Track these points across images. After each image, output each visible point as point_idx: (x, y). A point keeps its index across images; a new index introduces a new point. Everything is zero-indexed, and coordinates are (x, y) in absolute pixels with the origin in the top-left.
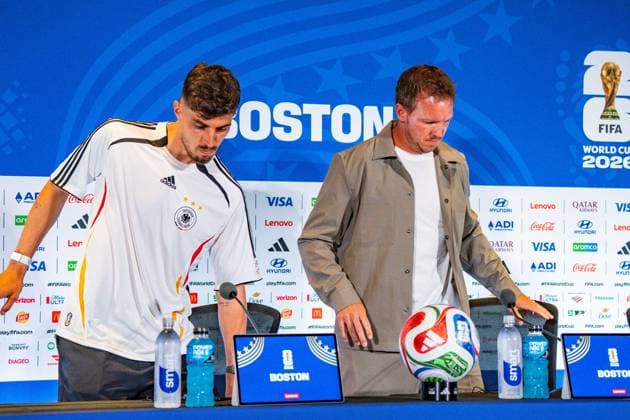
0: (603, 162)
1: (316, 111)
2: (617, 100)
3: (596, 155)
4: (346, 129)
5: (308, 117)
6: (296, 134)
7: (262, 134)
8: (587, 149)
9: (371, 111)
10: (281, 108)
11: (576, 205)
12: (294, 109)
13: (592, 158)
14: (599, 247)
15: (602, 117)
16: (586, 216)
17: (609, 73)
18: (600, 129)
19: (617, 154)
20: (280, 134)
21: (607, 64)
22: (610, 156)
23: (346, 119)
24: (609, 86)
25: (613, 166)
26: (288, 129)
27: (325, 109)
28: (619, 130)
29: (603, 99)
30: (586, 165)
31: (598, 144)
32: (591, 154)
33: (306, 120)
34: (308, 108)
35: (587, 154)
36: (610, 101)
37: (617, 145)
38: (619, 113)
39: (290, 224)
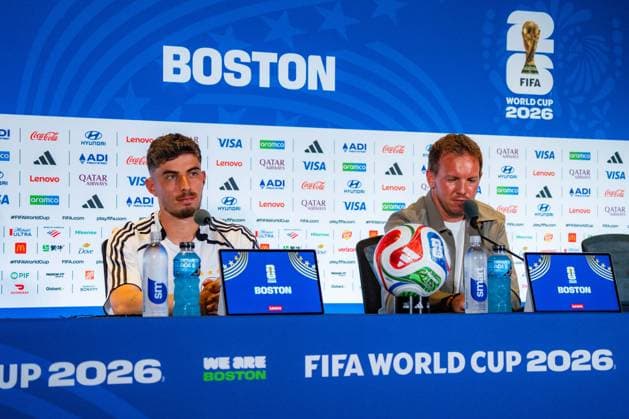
0: (523, 113)
1: (265, 59)
2: (536, 56)
3: (518, 107)
5: (257, 63)
6: (245, 80)
7: (214, 79)
8: (509, 101)
9: (315, 60)
10: (231, 54)
11: (500, 152)
12: (244, 56)
13: (514, 109)
14: (520, 191)
15: (524, 71)
16: (509, 162)
17: (529, 32)
18: (522, 83)
19: (536, 106)
20: (230, 80)
21: (527, 23)
22: (530, 107)
23: (292, 67)
24: (529, 43)
25: (533, 116)
26: (238, 75)
27: (272, 57)
28: (538, 84)
29: (524, 55)
30: (508, 115)
31: (520, 96)
32: (513, 105)
33: (254, 67)
34: (257, 56)
35: (510, 105)
36: (530, 58)
37: (536, 97)
38: (538, 69)
39: (239, 164)
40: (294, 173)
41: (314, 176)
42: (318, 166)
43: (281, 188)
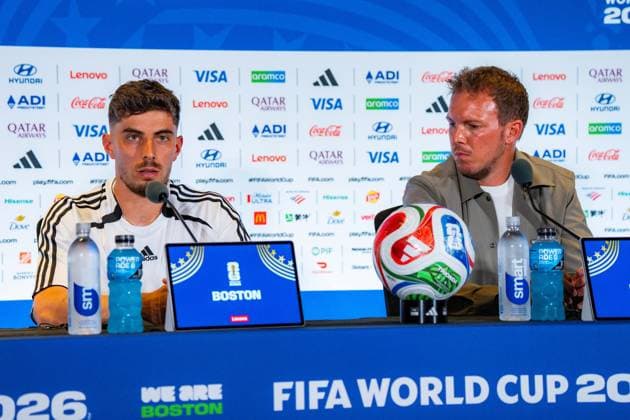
39: (223, 104)
40: (299, 115)
41: (326, 117)
42: (331, 105)
43: (282, 136)
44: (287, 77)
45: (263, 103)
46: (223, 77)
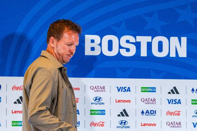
4: (160, 49)
39: (129, 101)
42: (176, 102)
43: (154, 115)
44: (157, 90)
45: (147, 101)
46: (129, 90)
